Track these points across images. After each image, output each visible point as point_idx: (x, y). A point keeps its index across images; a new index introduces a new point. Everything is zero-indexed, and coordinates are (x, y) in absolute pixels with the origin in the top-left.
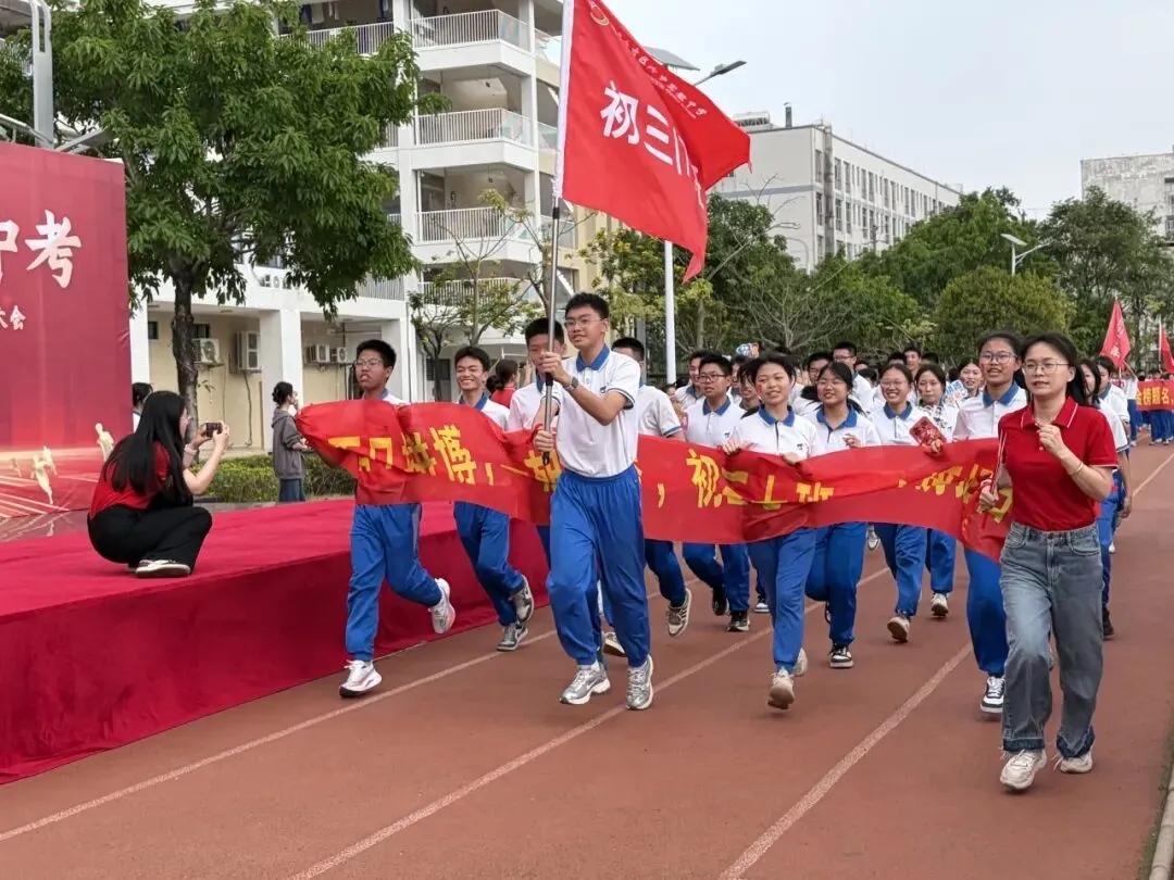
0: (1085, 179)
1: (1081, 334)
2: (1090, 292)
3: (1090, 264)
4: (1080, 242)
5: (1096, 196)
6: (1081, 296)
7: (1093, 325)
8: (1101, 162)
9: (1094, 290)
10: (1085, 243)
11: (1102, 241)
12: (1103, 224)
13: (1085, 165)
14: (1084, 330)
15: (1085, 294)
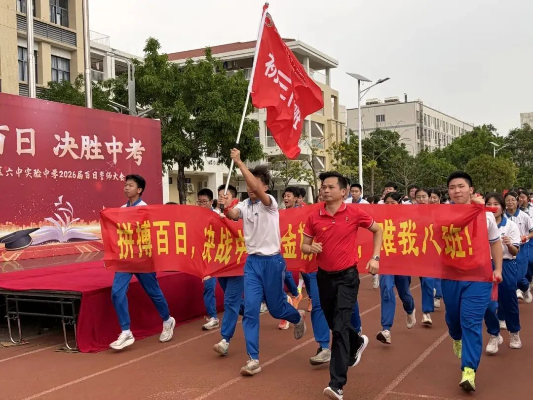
0: (522, 121)
1: (521, 180)
2: (525, 164)
3: (524, 153)
4: (520, 145)
5: (527, 127)
6: (521, 165)
7: (526, 176)
8: (529, 114)
9: (526, 163)
10: (523, 145)
11: (529, 144)
12: (530, 138)
13: (522, 115)
14: (523, 179)
15: (522, 165)
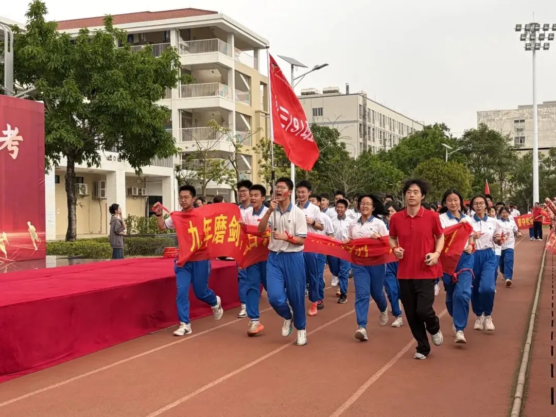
0: (479, 120)
1: (476, 189)
2: (481, 170)
3: (481, 158)
4: (476, 148)
5: (483, 127)
6: (476, 172)
7: (481, 185)
8: (487, 112)
9: (482, 169)
10: (478, 148)
11: (486, 148)
12: (487, 140)
13: (479, 114)
14: (478, 187)
15: (478, 171)
